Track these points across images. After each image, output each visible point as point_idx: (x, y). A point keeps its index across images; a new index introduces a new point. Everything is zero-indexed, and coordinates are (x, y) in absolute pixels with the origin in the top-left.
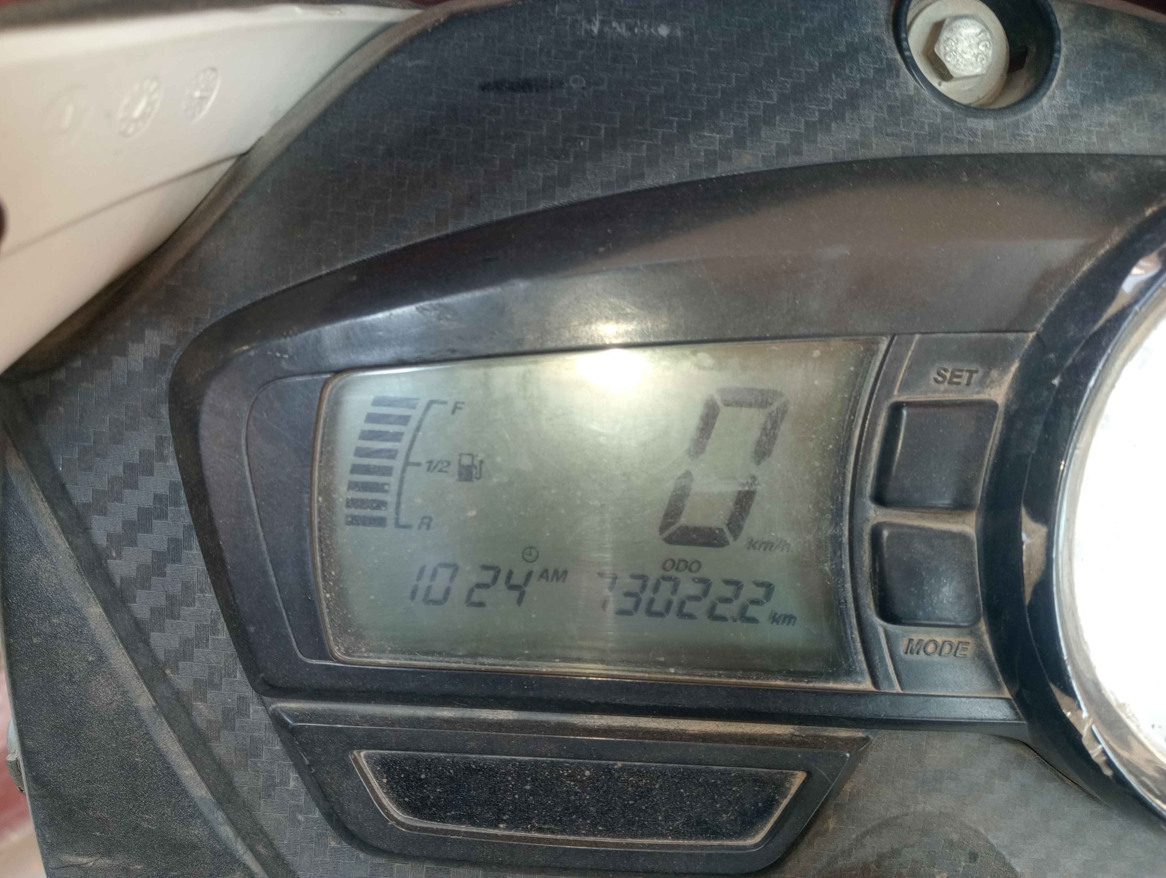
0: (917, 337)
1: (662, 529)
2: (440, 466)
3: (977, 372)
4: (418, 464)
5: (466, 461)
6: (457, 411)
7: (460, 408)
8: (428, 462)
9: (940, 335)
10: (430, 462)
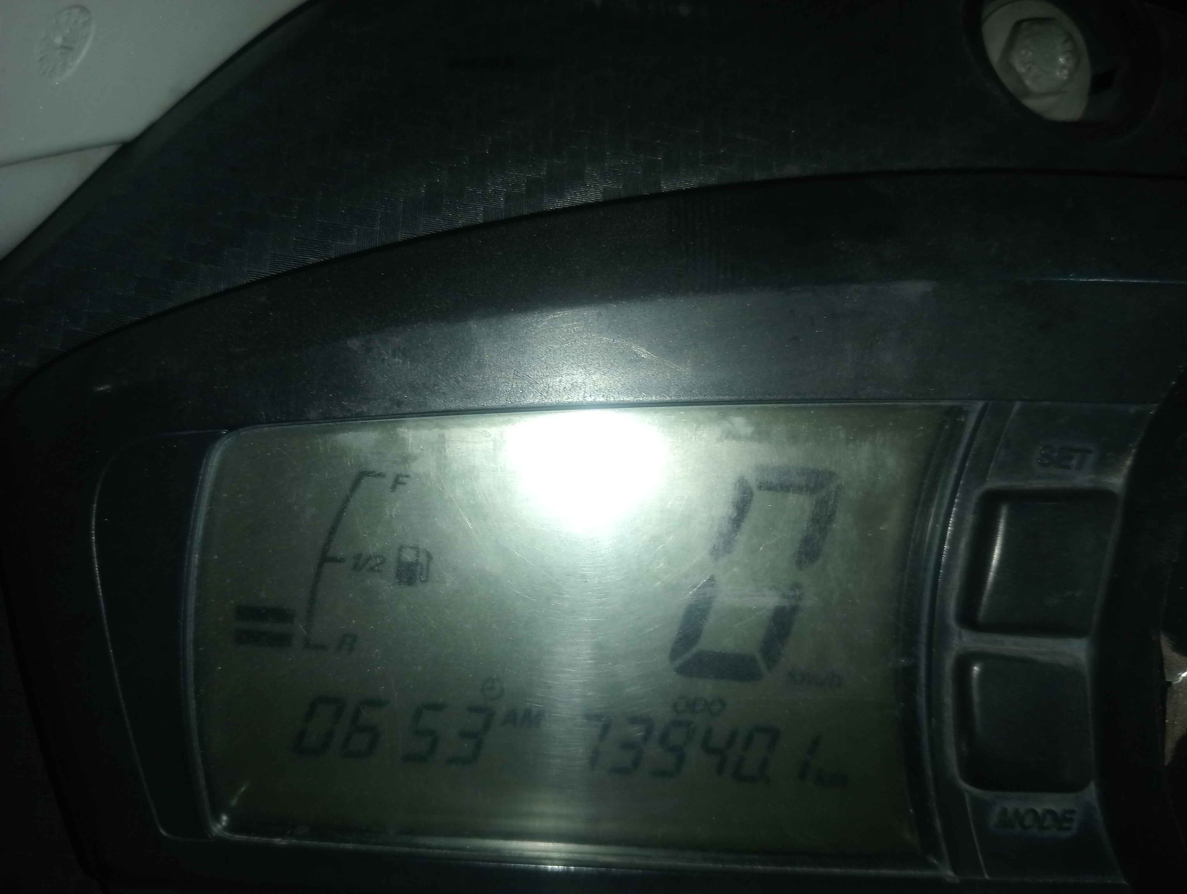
0: (1017, 405)
1: (674, 654)
2: (372, 563)
3: (1090, 452)
4: (341, 560)
5: (409, 556)
6: (400, 487)
7: (403, 484)
8: (354, 558)
9: (1047, 403)
10: (359, 556)
